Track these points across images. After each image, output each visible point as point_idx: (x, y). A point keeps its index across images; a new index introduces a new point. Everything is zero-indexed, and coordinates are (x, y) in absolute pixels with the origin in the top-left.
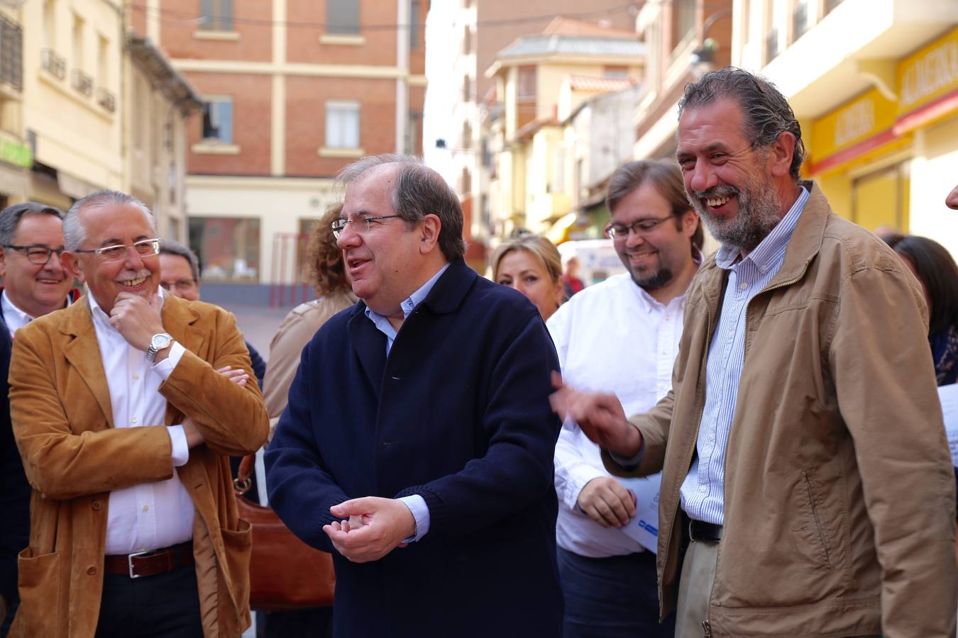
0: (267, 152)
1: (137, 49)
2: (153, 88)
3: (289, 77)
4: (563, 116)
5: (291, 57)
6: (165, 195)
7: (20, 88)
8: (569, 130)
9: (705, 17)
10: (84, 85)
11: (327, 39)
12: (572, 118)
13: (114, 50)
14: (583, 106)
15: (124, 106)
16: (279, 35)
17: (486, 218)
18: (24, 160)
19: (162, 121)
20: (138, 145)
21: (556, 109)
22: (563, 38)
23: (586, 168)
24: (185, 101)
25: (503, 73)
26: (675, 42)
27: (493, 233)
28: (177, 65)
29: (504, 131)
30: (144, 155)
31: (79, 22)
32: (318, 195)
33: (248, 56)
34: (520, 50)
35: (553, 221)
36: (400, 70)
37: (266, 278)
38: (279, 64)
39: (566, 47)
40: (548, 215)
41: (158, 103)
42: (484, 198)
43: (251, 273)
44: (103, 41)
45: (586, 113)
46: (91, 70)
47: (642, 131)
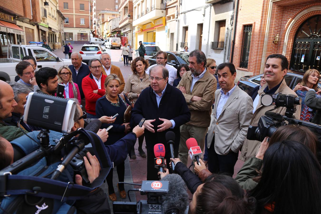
0: (73, 25)
1: (58, 12)
2: (60, 17)
3: (75, 15)
4: (108, 21)
5: (75, 13)
6: (62, 30)
7: (47, 18)
8: (109, 22)
9: (129, 12)
10: (53, 17)
11: (80, 10)
12: (110, 21)
13: (56, 12)
14: (111, 20)
15: (57, 19)
16: (74, 10)
17: (98, 32)
18: (47, 27)
19: (61, 21)
20: (59, 24)
21: (107, 20)
22: (107, 11)
23: (111, 27)
24: (63, 18)
25: (100, 15)
26: (124, 14)
27: (99, 34)
28: (62, 13)
29: (100, 22)
30: (59, 25)
31: (52, 8)
32: (80, 30)
33: (70, 12)
34: (102, 12)
35: (107, 34)
36: (90, 15)
37: (74, 40)
38: (74, 13)
39: (107, 12)
40: (107, 33)
41: (61, 18)
42: (98, 30)
43: (72, 39)
44: (54, 11)
45: (111, 21)
46: (53, 15)
47: (120, 24)
